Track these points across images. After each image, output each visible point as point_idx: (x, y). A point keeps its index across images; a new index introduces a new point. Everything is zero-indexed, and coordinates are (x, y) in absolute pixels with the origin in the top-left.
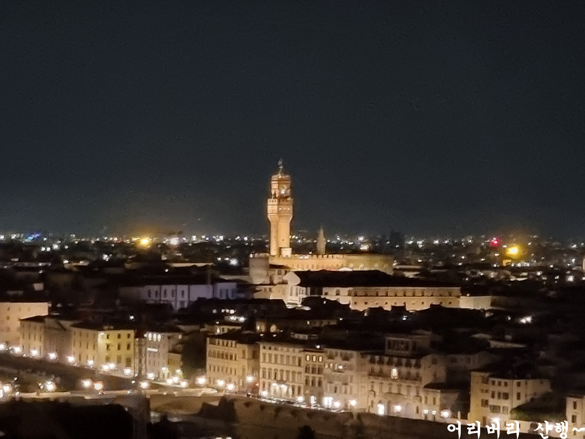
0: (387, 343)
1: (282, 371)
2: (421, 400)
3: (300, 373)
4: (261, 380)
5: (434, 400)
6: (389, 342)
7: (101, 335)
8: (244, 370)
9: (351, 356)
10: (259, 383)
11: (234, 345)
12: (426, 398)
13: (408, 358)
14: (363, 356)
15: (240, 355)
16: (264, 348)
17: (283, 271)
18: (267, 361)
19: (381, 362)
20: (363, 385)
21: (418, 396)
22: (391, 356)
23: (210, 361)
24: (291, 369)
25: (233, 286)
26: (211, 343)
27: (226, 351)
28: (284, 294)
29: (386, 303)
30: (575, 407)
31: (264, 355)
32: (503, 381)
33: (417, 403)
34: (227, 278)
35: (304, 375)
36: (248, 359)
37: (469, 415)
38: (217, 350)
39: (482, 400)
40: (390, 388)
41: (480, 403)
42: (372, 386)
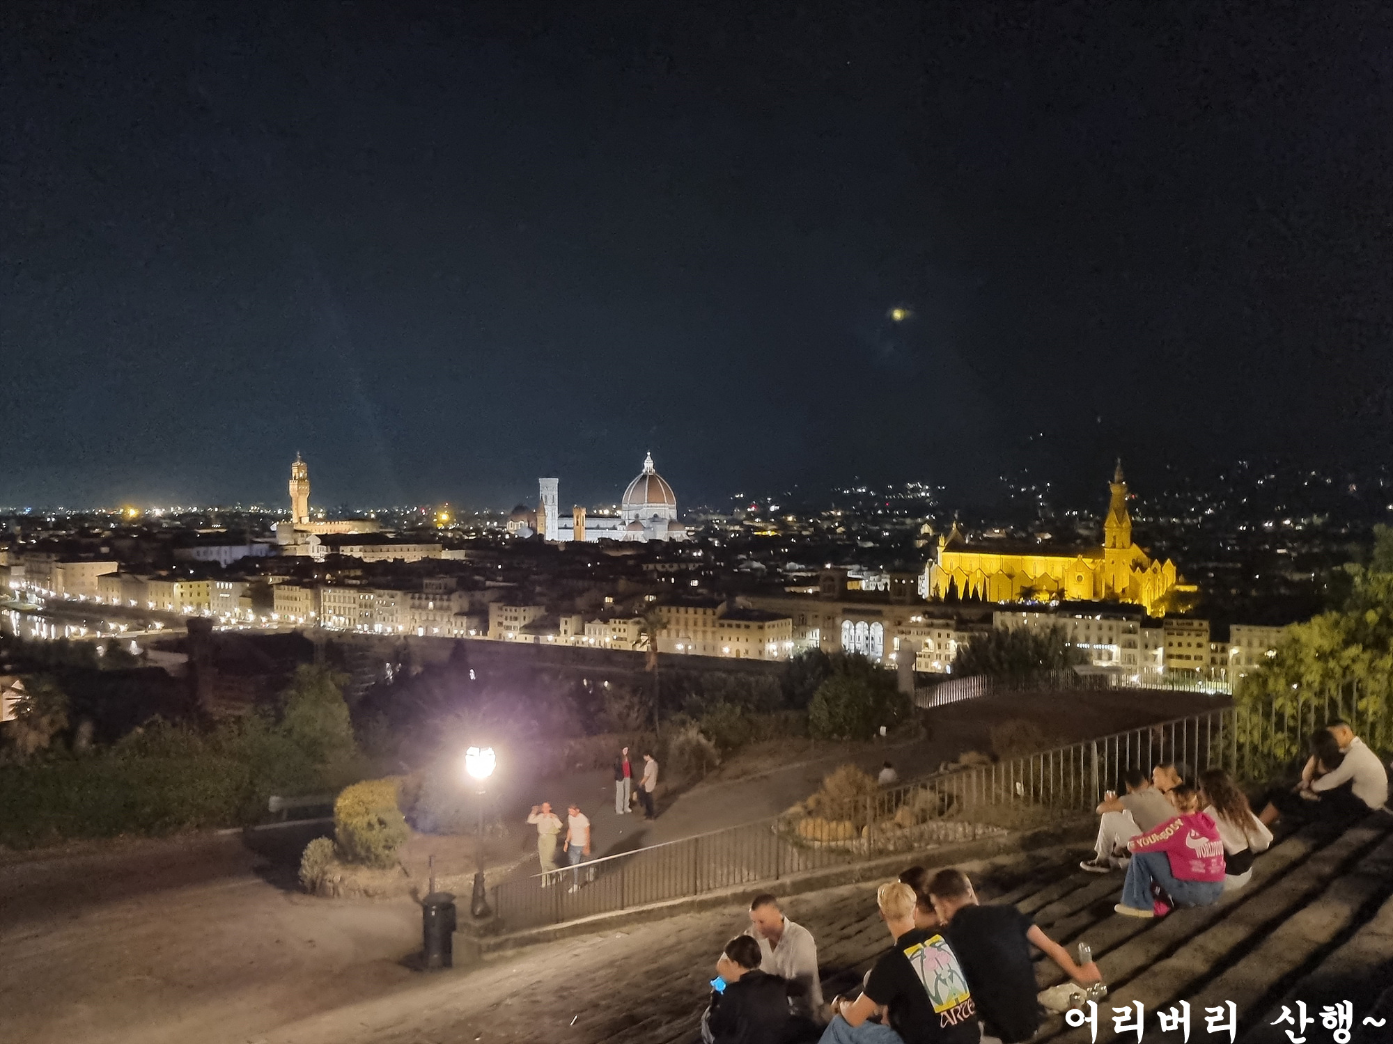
0: (424, 585)
1: (340, 607)
2: (452, 624)
3: (354, 608)
6: (426, 585)
7: (177, 584)
8: (307, 608)
9: (396, 594)
10: (321, 617)
11: (298, 590)
12: (456, 622)
13: (441, 594)
14: (405, 594)
15: (303, 597)
16: (324, 591)
17: (305, 534)
18: (327, 600)
19: (420, 598)
20: (407, 615)
21: (450, 621)
22: (427, 594)
23: (278, 602)
24: (348, 606)
25: (266, 546)
28: (307, 551)
30: (566, 624)
31: (324, 596)
32: (513, 609)
33: (449, 626)
34: (259, 540)
35: (358, 610)
36: (311, 599)
37: (489, 632)
39: (498, 622)
40: (428, 617)
41: (497, 624)
42: (412, 616)
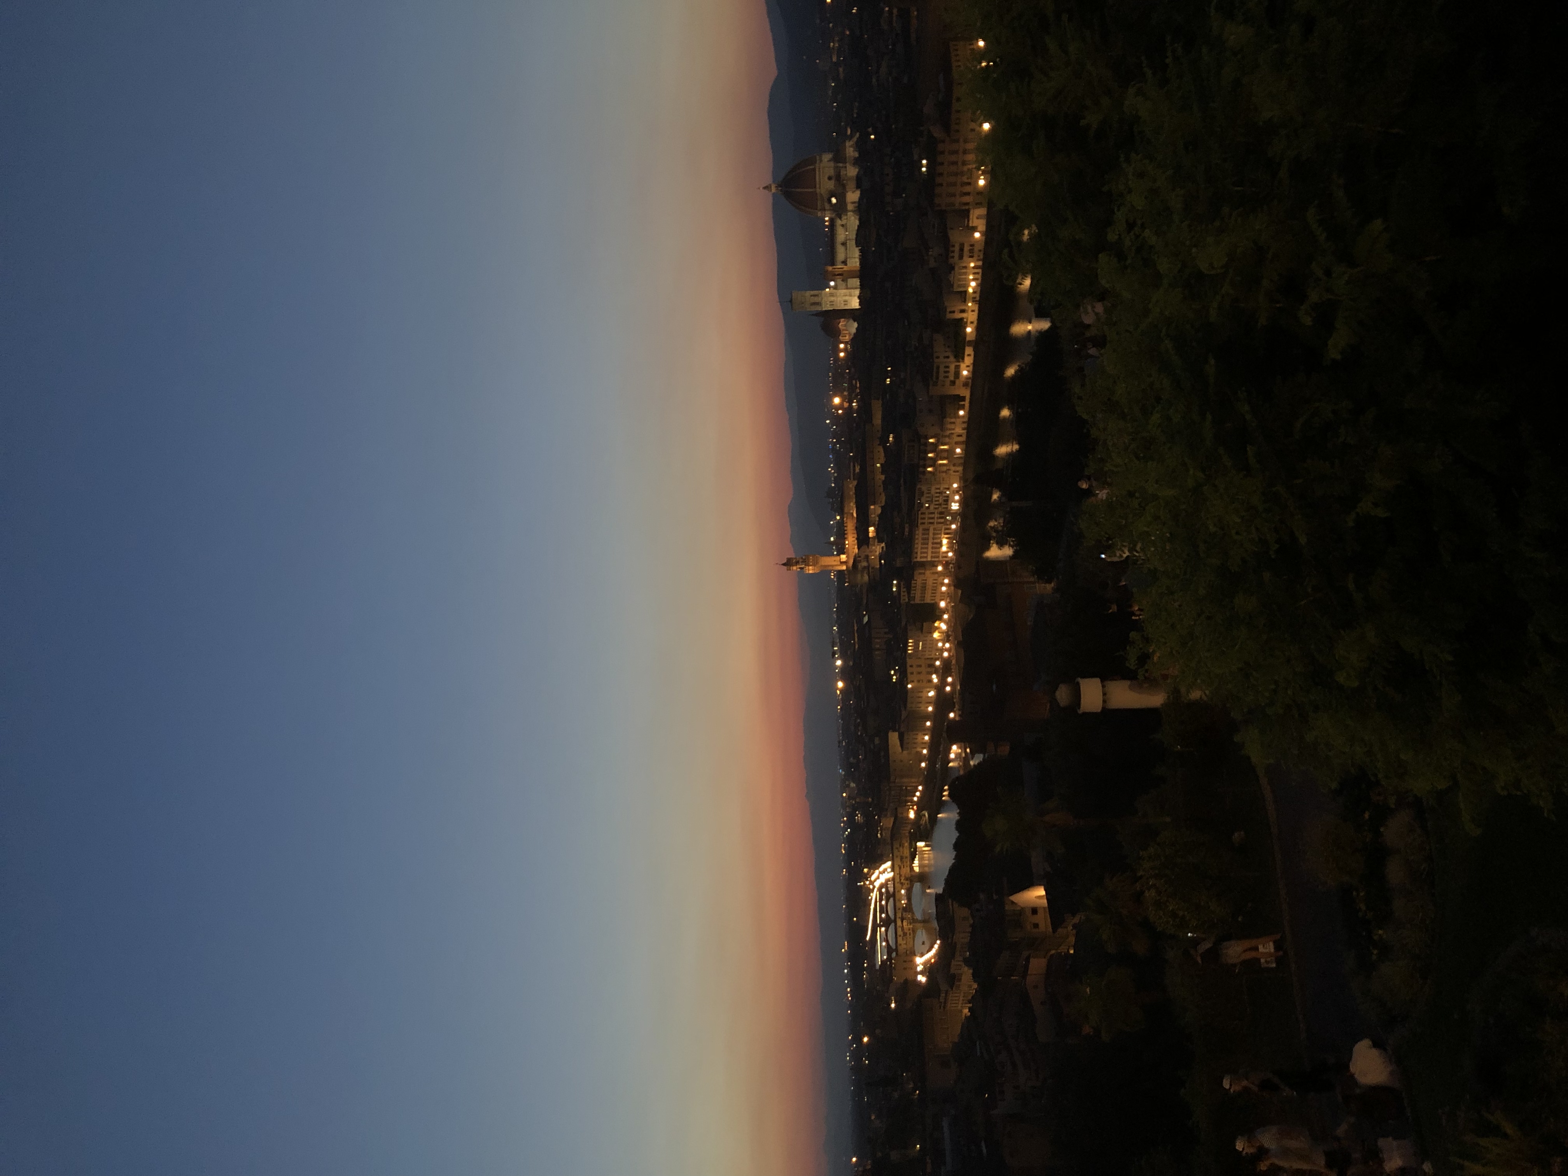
1: (933, 543)
3: (934, 529)
4: (941, 559)
5: (951, 423)
8: (933, 573)
10: (944, 560)
11: (915, 582)
12: (950, 430)
15: (922, 577)
16: (916, 558)
17: (858, 559)
18: (925, 555)
20: (941, 479)
21: (949, 436)
23: (928, 600)
26: (914, 600)
27: (920, 587)
28: (875, 556)
29: (880, 479)
30: (954, 312)
31: (921, 557)
35: (935, 526)
36: (925, 570)
37: (961, 395)
38: (919, 595)
39: (950, 385)
41: (953, 387)
42: (943, 472)
